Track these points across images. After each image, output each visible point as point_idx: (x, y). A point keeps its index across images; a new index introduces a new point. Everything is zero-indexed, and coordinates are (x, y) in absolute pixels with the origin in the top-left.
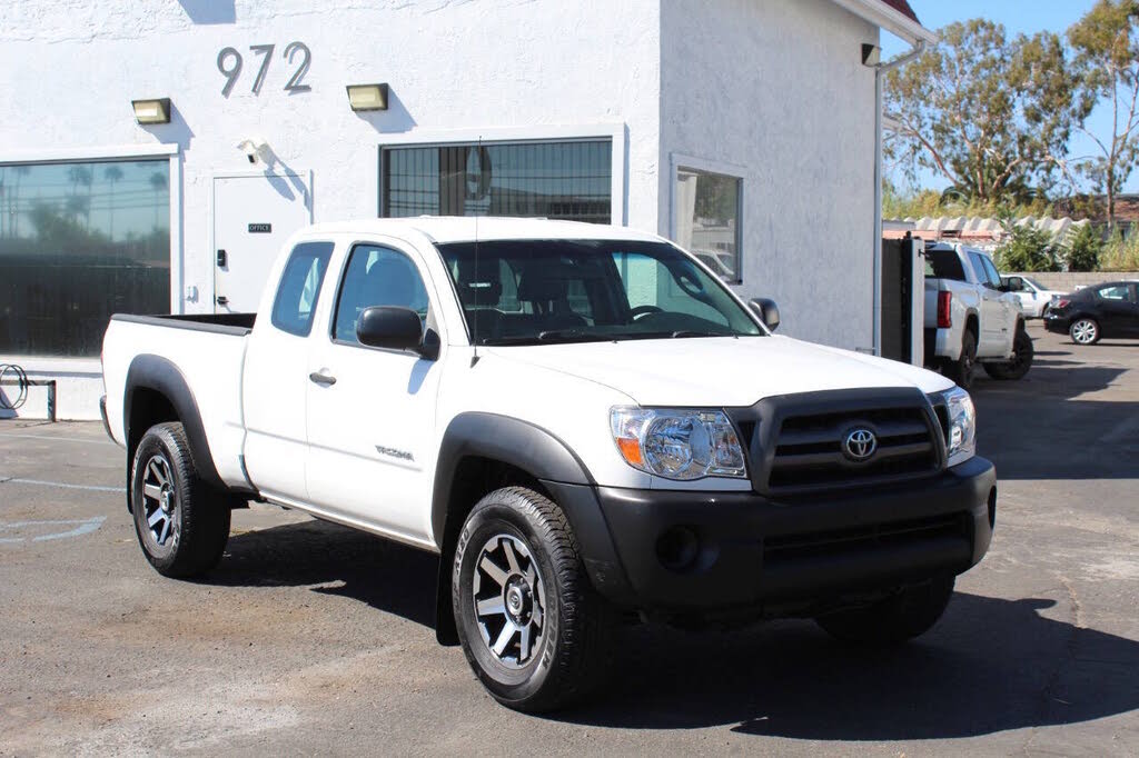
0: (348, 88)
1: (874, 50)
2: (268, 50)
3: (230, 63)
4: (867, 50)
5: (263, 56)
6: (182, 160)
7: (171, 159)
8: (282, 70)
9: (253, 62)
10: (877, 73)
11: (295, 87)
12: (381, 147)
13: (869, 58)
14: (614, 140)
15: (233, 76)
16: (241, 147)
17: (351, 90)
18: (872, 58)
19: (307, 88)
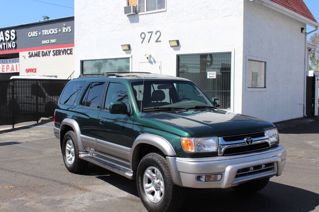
0: (169, 41)
1: (304, 29)
2: (152, 32)
3: (143, 36)
4: (302, 29)
5: (151, 33)
6: (132, 58)
7: (130, 58)
8: (154, 37)
9: (148, 36)
10: (305, 35)
11: (157, 41)
12: (177, 55)
13: (303, 31)
14: (232, 53)
15: (144, 39)
16: (145, 55)
17: (170, 42)
18: (304, 31)
19: (160, 41)
